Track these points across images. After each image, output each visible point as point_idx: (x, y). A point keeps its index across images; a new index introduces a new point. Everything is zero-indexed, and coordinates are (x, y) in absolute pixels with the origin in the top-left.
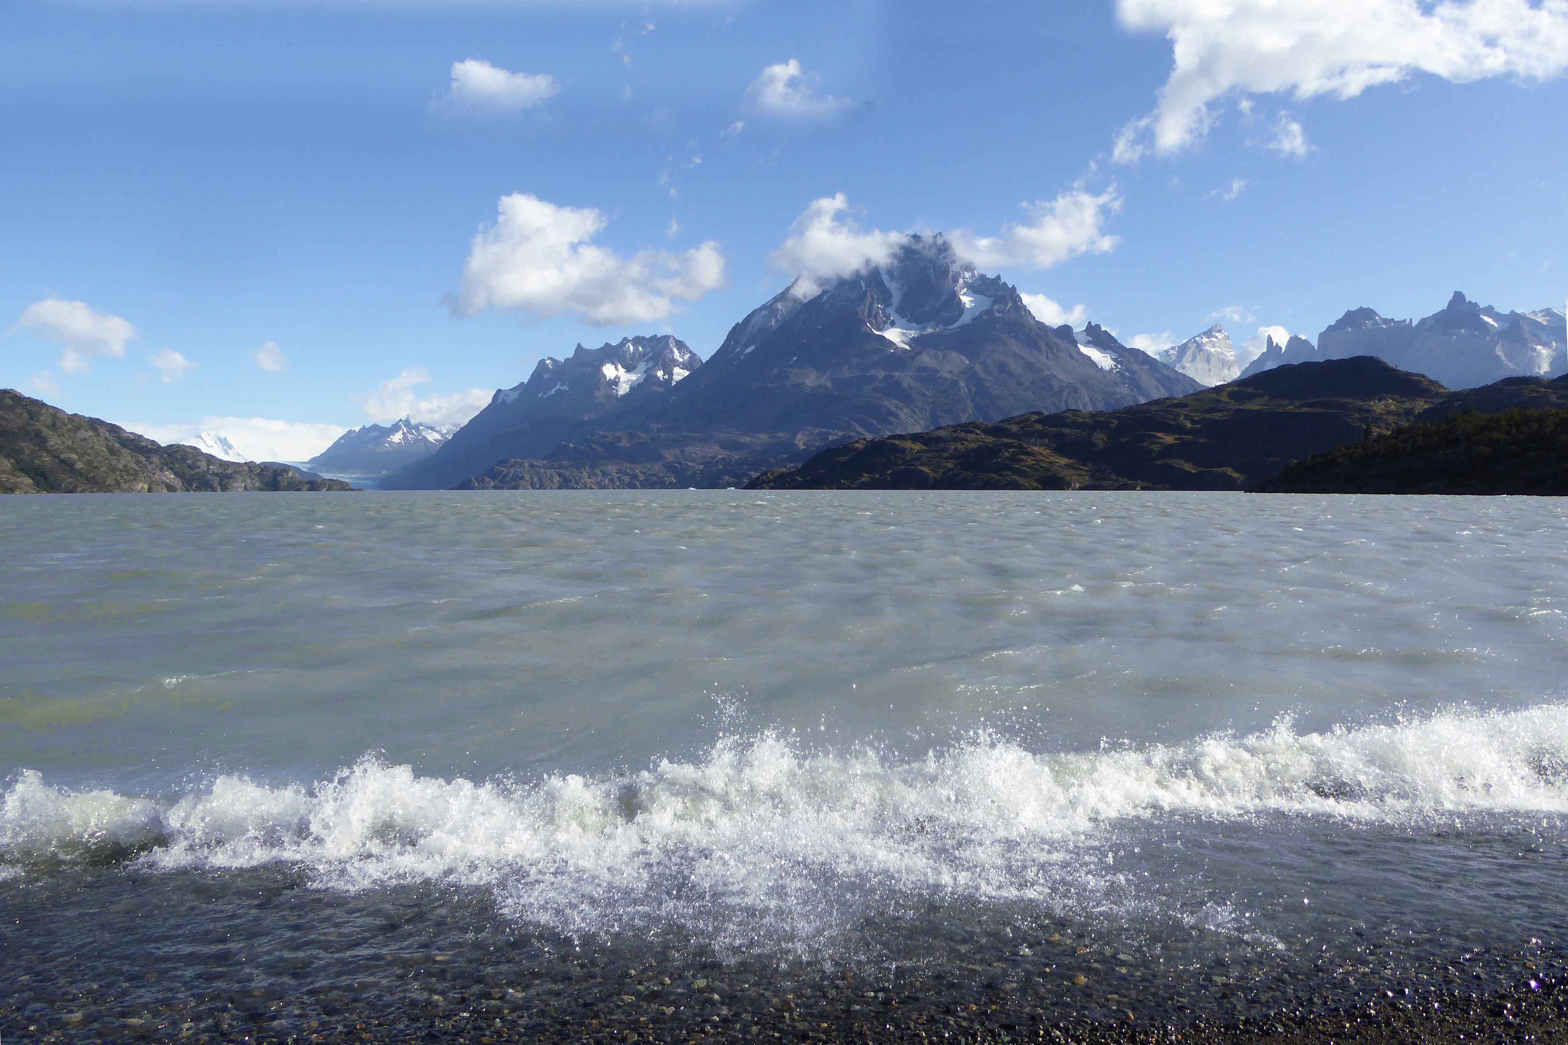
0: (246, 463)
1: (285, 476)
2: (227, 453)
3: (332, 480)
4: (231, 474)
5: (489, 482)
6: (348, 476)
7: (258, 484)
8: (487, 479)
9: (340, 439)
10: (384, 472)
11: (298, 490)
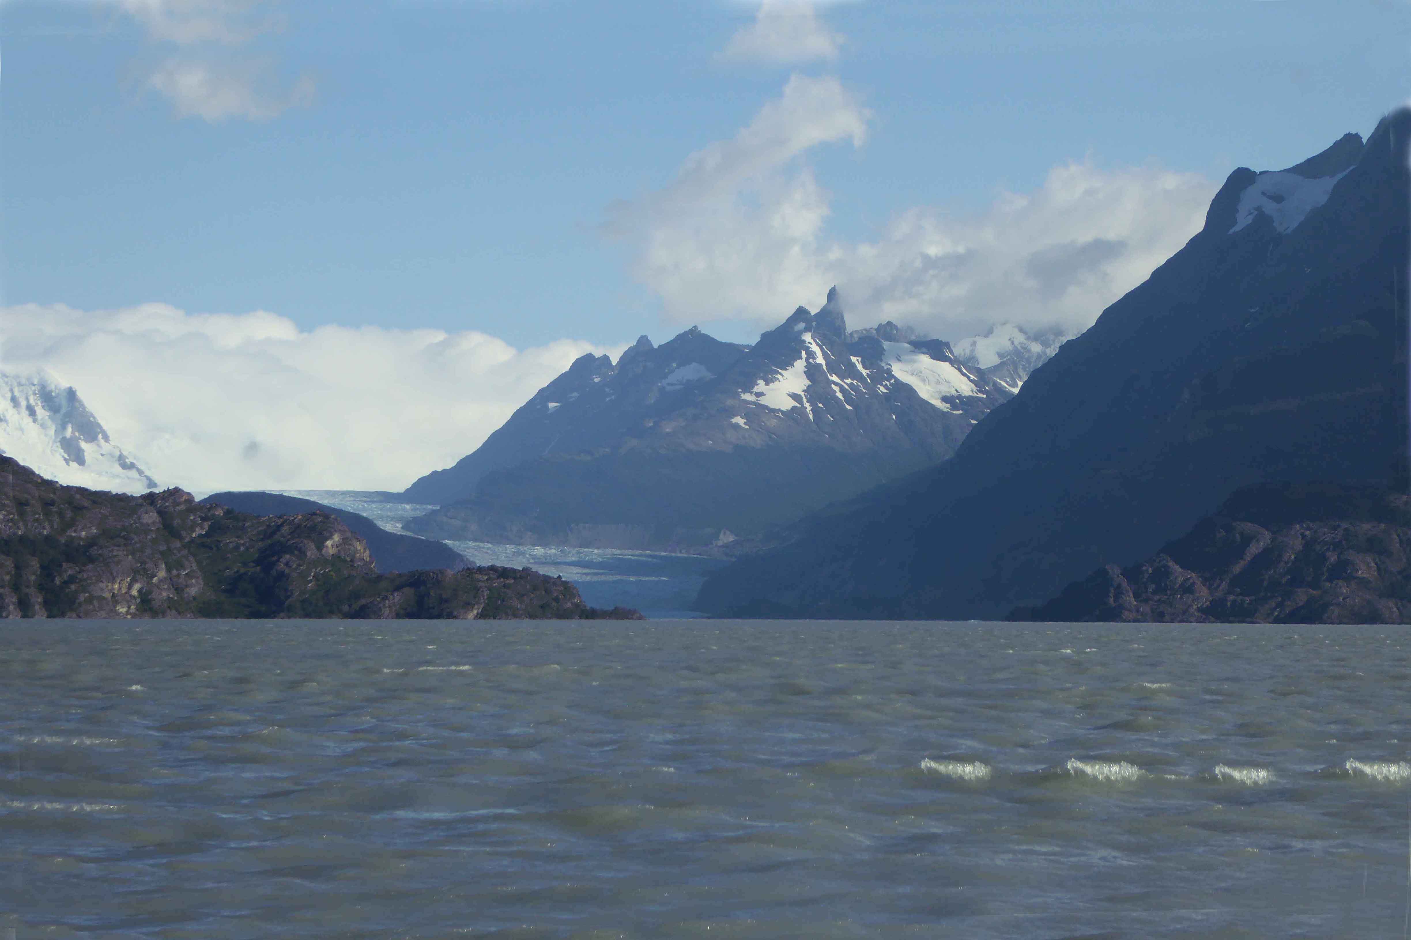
0: (150, 498)
1: (311, 552)
2: (77, 457)
3: (504, 573)
4: (92, 542)
5: (1188, 589)
6: (573, 554)
7: (194, 589)
8: (1179, 574)
9: (544, 395)
10: (727, 538)
11: (361, 613)
